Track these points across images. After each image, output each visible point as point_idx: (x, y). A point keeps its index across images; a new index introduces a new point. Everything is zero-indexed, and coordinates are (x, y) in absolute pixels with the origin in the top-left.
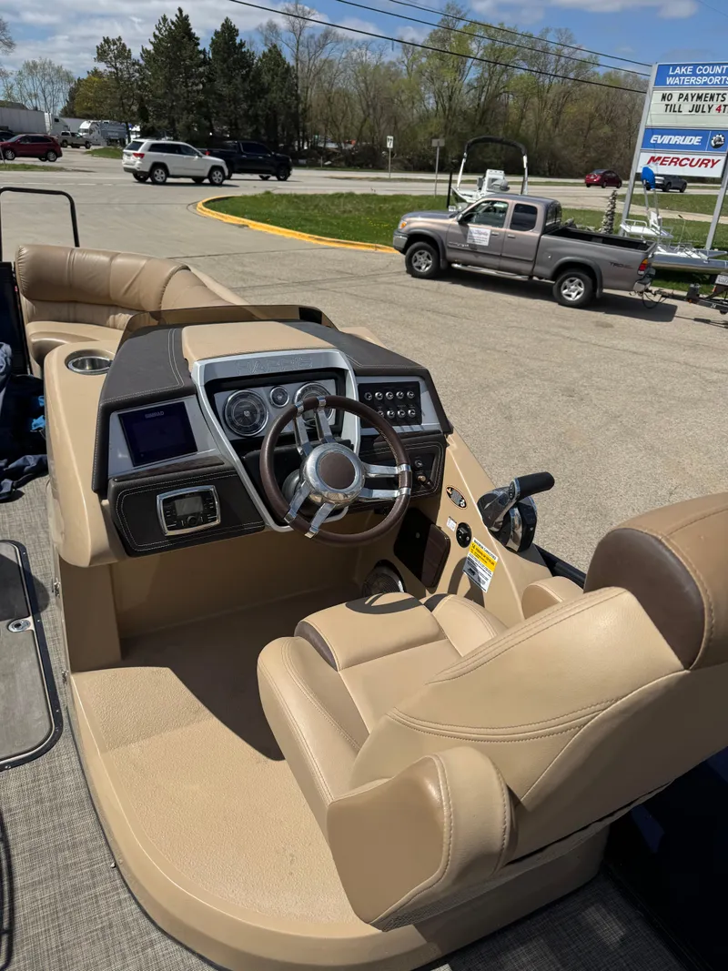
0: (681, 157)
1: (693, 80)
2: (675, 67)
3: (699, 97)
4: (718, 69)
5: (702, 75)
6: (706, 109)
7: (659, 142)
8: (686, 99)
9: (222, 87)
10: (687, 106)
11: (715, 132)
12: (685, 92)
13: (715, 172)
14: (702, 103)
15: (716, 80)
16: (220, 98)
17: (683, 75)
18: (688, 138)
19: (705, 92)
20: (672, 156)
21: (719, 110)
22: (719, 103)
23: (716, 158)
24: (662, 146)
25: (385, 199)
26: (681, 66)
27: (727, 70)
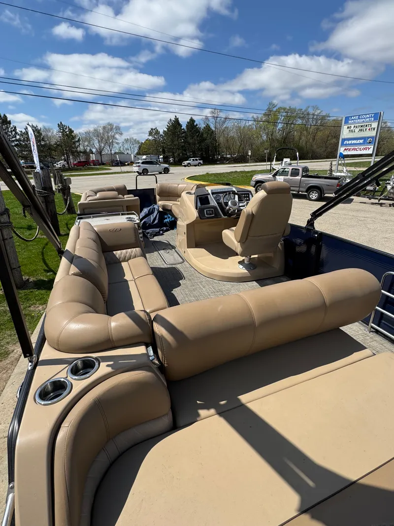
0: (356, 148)
1: (359, 120)
2: (351, 117)
3: (362, 126)
4: (368, 116)
5: (362, 118)
6: (364, 130)
7: (347, 143)
8: (357, 127)
10: (357, 130)
11: (368, 138)
12: (356, 125)
13: (370, 152)
14: (363, 128)
15: (368, 119)
16: (189, 144)
17: (355, 119)
18: (359, 141)
19: (363, 124)
20: (353, 148)
21: (369, 130)
22: (369, 127)
23: (370, 147)
24: (349, 144)
25: (248, 172)
26: (354, 116)
27: (372, 116)
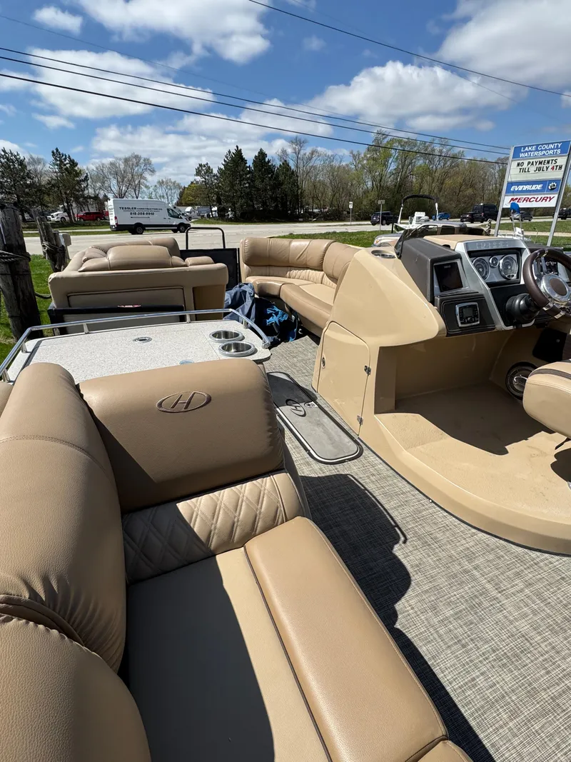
0: (530, 197)
1: (536, 153)
2: (525, 147)
3: (540, 163)
4: (552, 146)
5: (542, 150)
6: (545, 169)
7: (516, 189)
8: (533, 164)
9: (258, 183)
10: (533, 169)
11: (551, 181)
12: (531, 161)
13: (552, 204)
14: (542, 166)
15: (551, 152)
17: (530, 151)
18: (534, 186)
19: (543, 160)
20: (524, 197)
21: (553, 168)
22: (553, 165)
23: (552, 196)
24: (518, 191)
25: (352, 234)
26: (528, 146)
27: (558, 146)
